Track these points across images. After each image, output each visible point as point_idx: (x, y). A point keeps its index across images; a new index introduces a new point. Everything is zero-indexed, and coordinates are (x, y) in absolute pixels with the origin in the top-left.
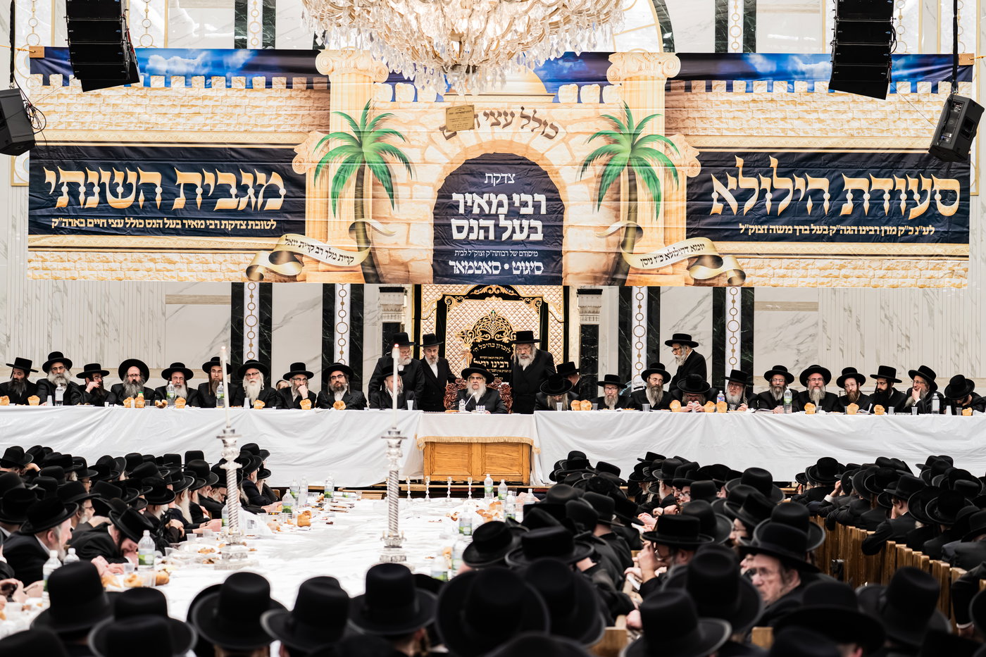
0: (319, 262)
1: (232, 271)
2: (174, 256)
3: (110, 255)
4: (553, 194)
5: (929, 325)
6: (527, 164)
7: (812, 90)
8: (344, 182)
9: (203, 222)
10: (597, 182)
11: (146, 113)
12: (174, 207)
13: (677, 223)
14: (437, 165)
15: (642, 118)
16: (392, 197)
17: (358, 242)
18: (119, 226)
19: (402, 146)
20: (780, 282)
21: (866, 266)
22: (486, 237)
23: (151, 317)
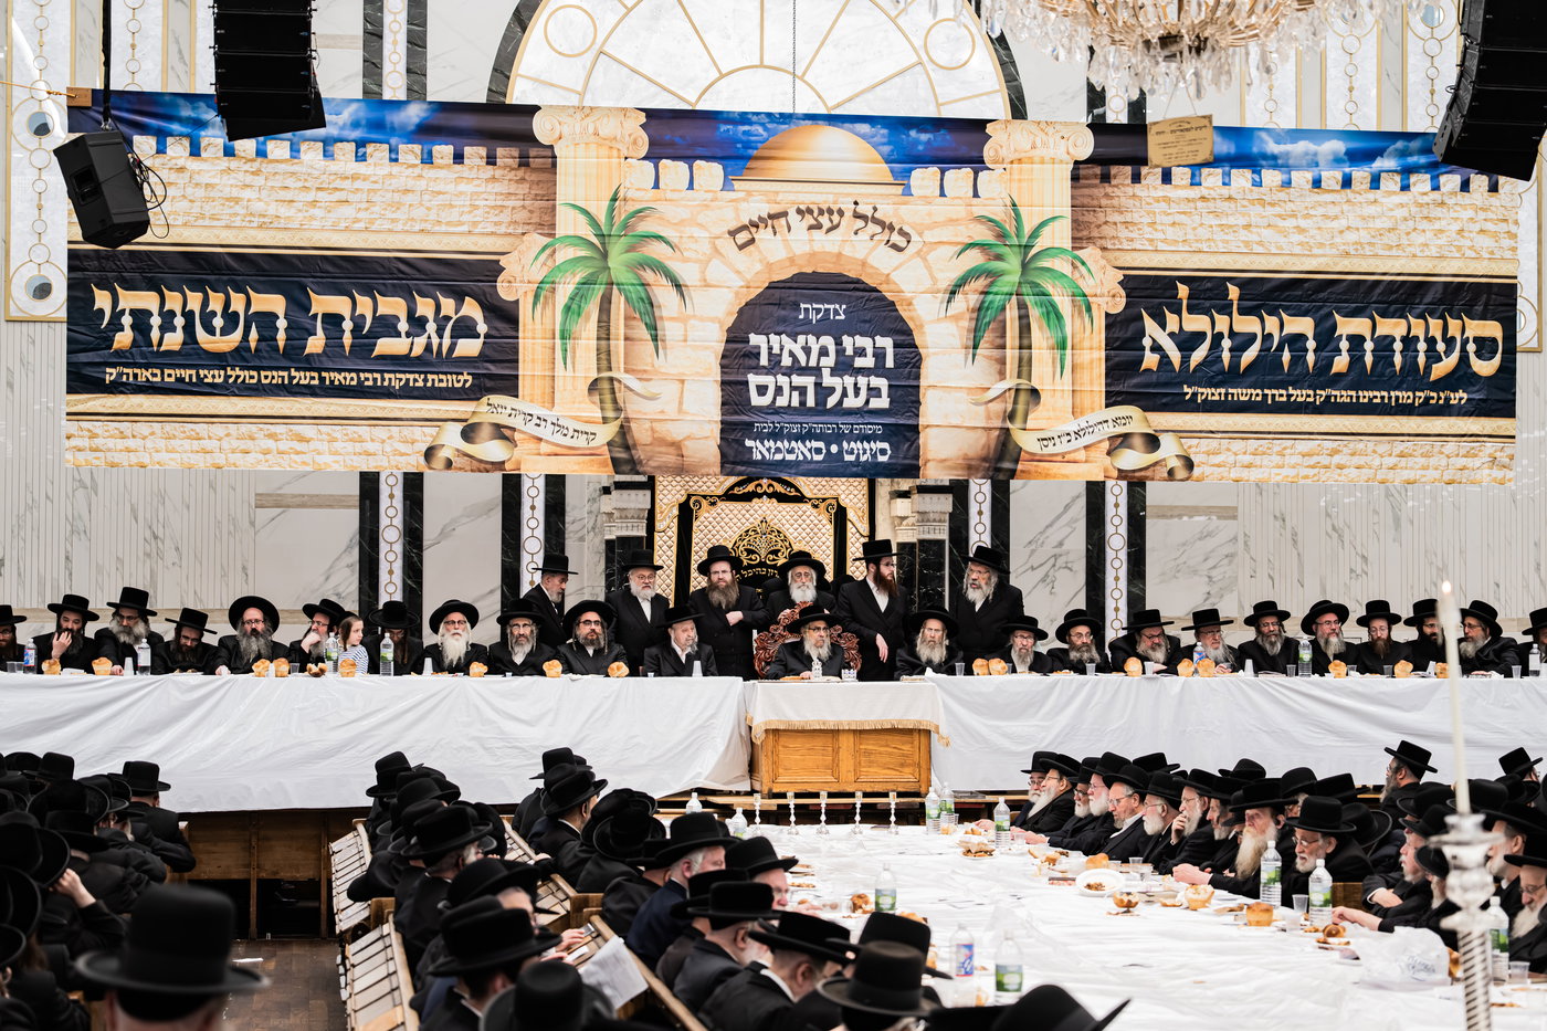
0: (540, 439)
1: (402, 455)
2: (307, 429)
3: (201, 428)
4: (903, 338)
5: (1394, 540)
6: (864, 290)
7: (1287, 184)
8: (579, 315)
9: (354, 375)
10: (971, 319)
11: (259, 200)
12: (307, 351)
13: (1092, 384)
14: (726, 290)
15: (1037, 222)
16: (655, 339)
17: (602, 409)
18: (217, 380)
19: (670, 258)
20: (1245, 474)
21: (1370, 450)
22: (803, 403)
23: (232, 528)
